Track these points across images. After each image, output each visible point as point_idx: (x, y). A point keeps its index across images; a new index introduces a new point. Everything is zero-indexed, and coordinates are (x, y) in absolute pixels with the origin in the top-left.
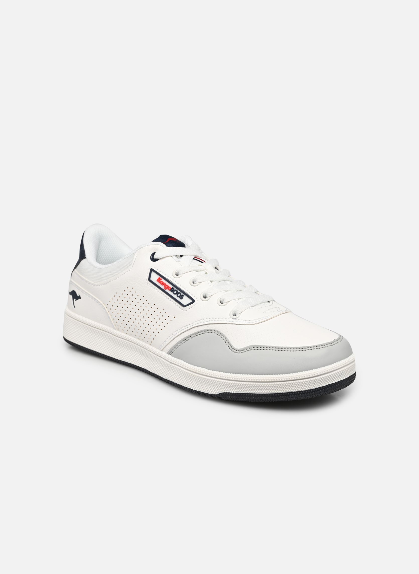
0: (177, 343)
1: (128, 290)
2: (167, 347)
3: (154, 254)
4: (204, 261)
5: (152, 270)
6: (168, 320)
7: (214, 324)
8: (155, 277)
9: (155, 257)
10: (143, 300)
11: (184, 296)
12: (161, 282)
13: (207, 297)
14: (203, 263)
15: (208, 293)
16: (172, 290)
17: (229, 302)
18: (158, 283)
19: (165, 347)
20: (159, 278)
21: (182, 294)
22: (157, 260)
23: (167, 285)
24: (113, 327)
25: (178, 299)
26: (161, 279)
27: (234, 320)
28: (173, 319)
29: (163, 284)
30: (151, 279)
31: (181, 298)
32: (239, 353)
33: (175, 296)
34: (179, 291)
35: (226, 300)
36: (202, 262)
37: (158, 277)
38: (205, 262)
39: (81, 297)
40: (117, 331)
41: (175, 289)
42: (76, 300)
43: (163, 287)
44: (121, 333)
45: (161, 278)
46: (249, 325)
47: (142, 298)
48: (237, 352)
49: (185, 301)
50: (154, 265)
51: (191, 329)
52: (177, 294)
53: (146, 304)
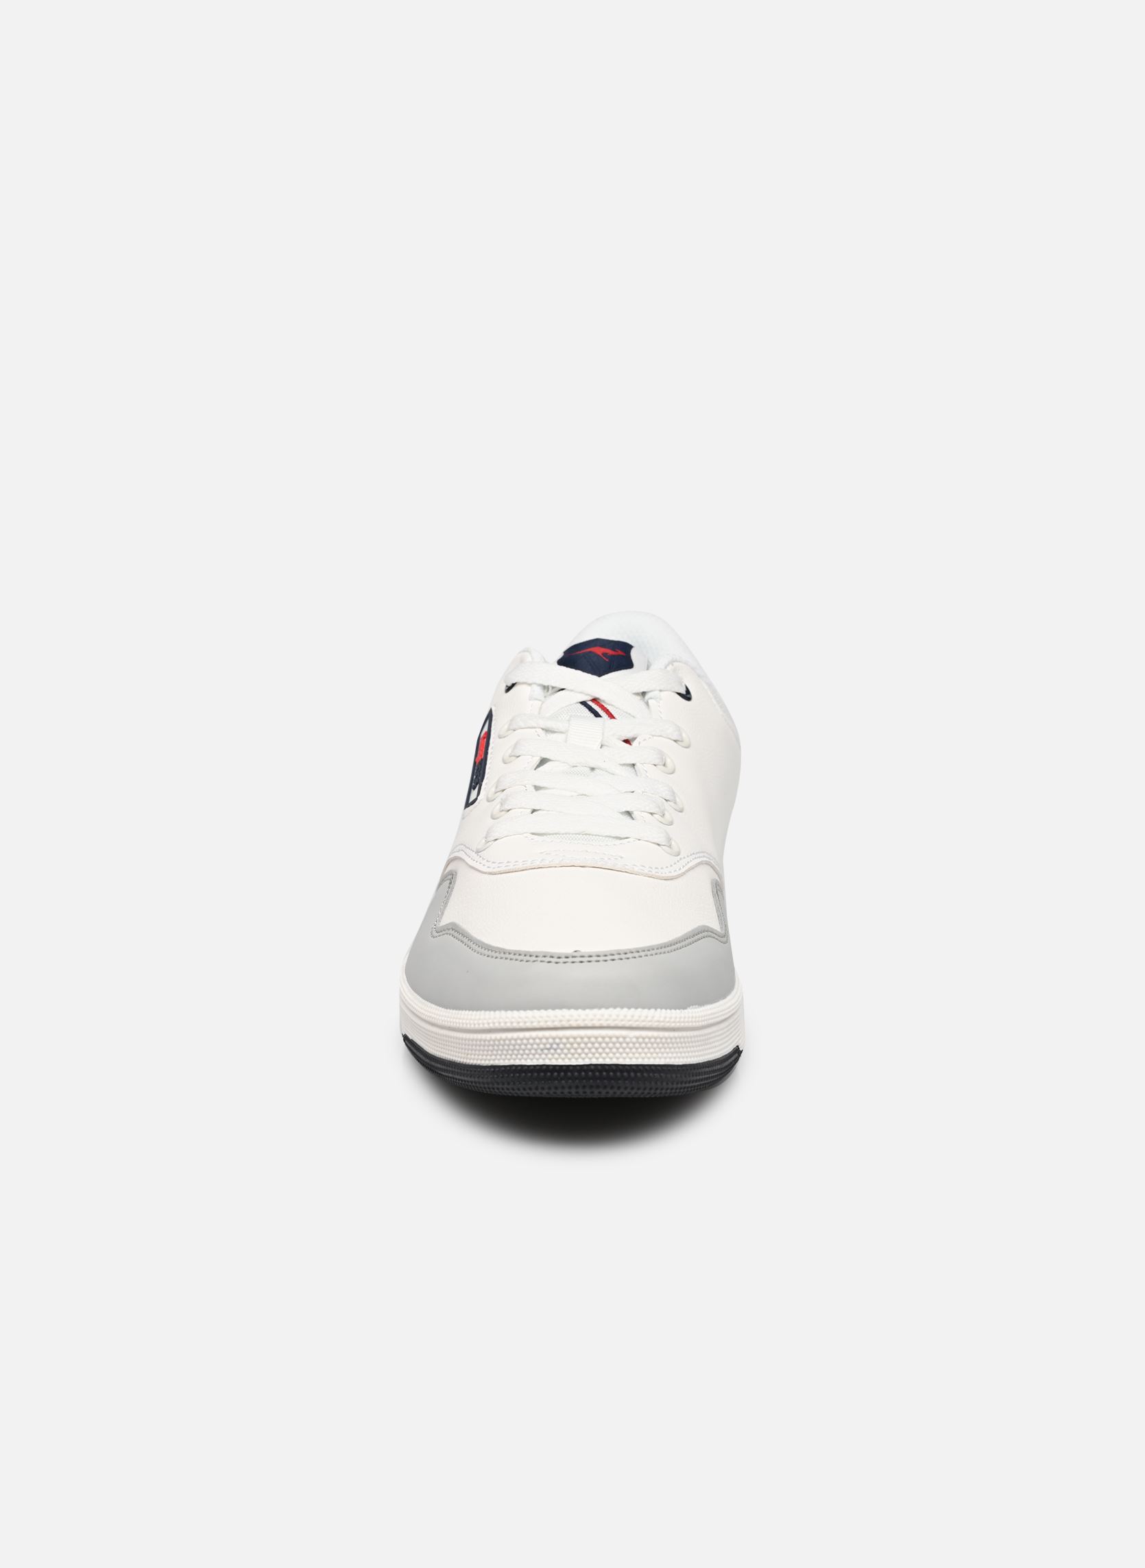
4: (607, 712)
5: (490, 714)
11: (479, 783)
12: (482, 743)
13: (496, 793)
14: (600, 716)
20: (486, 734)
22: (510, 687)
26: (486, 737)
35: (506, 807)
36: (597, 715)
37: (487, 730)
38: (611, 716)
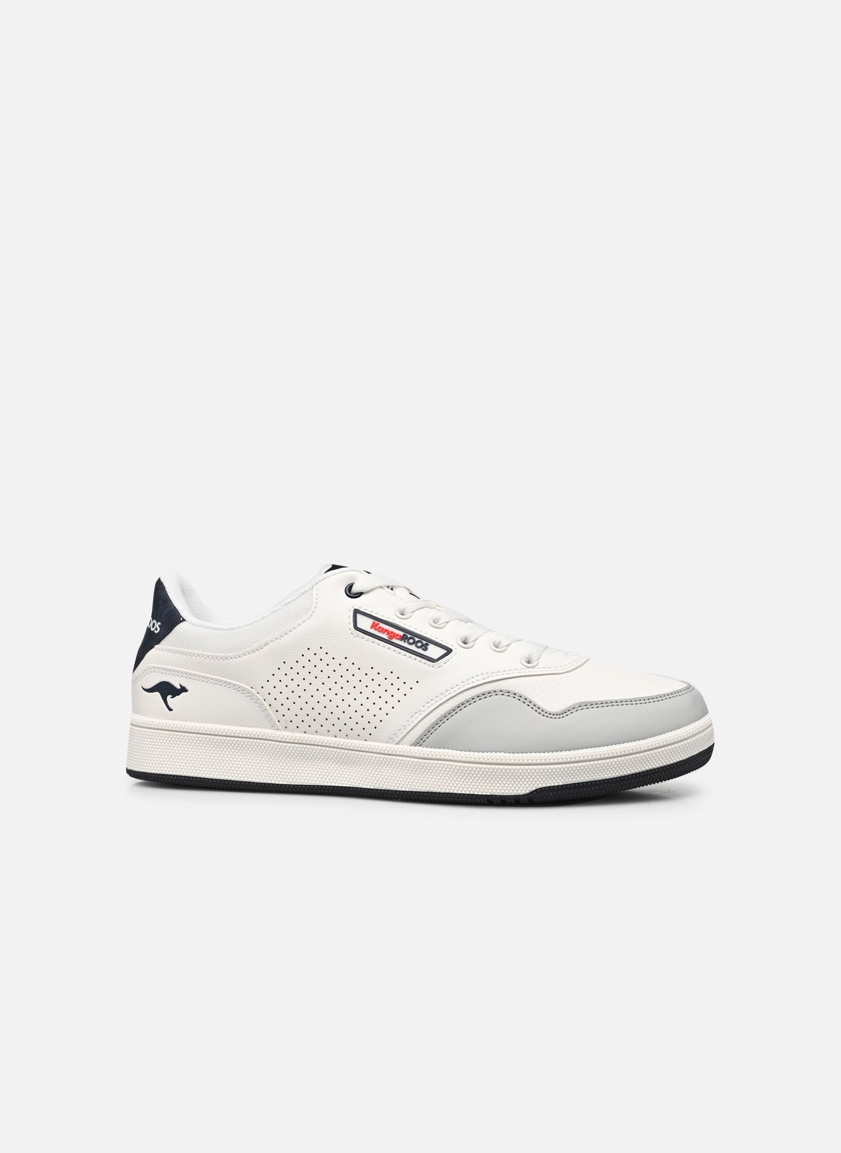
0: (433, 723)
1: (311, 652)
2: (410, 735)
3: (350, 587)
5: (356, 612)
6: (405, 689)
7: (499, 682)
8: (365, 623)
9: (355, 589)
10: (347, 664)
11: (428, 645)
12: (380, 628)
13: (469, 643)
15: (470, 635)
16: (404, 638)
17: (510, 646)
18: (373, 631)
19: (405, 736)
20: (374, 623)
21: (425, 642)
22: (359, 594)
23: (392, 632)
24: (273, 727)
25: (420, 651)
26: (378, 624)
27: (529, 670)
28: (414, 685)
29: (383, 631)
30: (359, 626)
31: (426, 649)
32: (559, 718)
33: (413, 648)
34: (417, 639)
35: (504, 643)
37: (371, 621)
39: (187, 687)
40: (282, 731)
41: (409, 636)
42: (171, 698)
43: (385, 636)
44: (292, 734)
45: (376, 622)
46: (558, 675)
47: (343, 661)
48: (555, 716)
49: (433, 652)
50: (357, 603)
51: (458, 696)
52: (415, 643)
53: (353, 669)
